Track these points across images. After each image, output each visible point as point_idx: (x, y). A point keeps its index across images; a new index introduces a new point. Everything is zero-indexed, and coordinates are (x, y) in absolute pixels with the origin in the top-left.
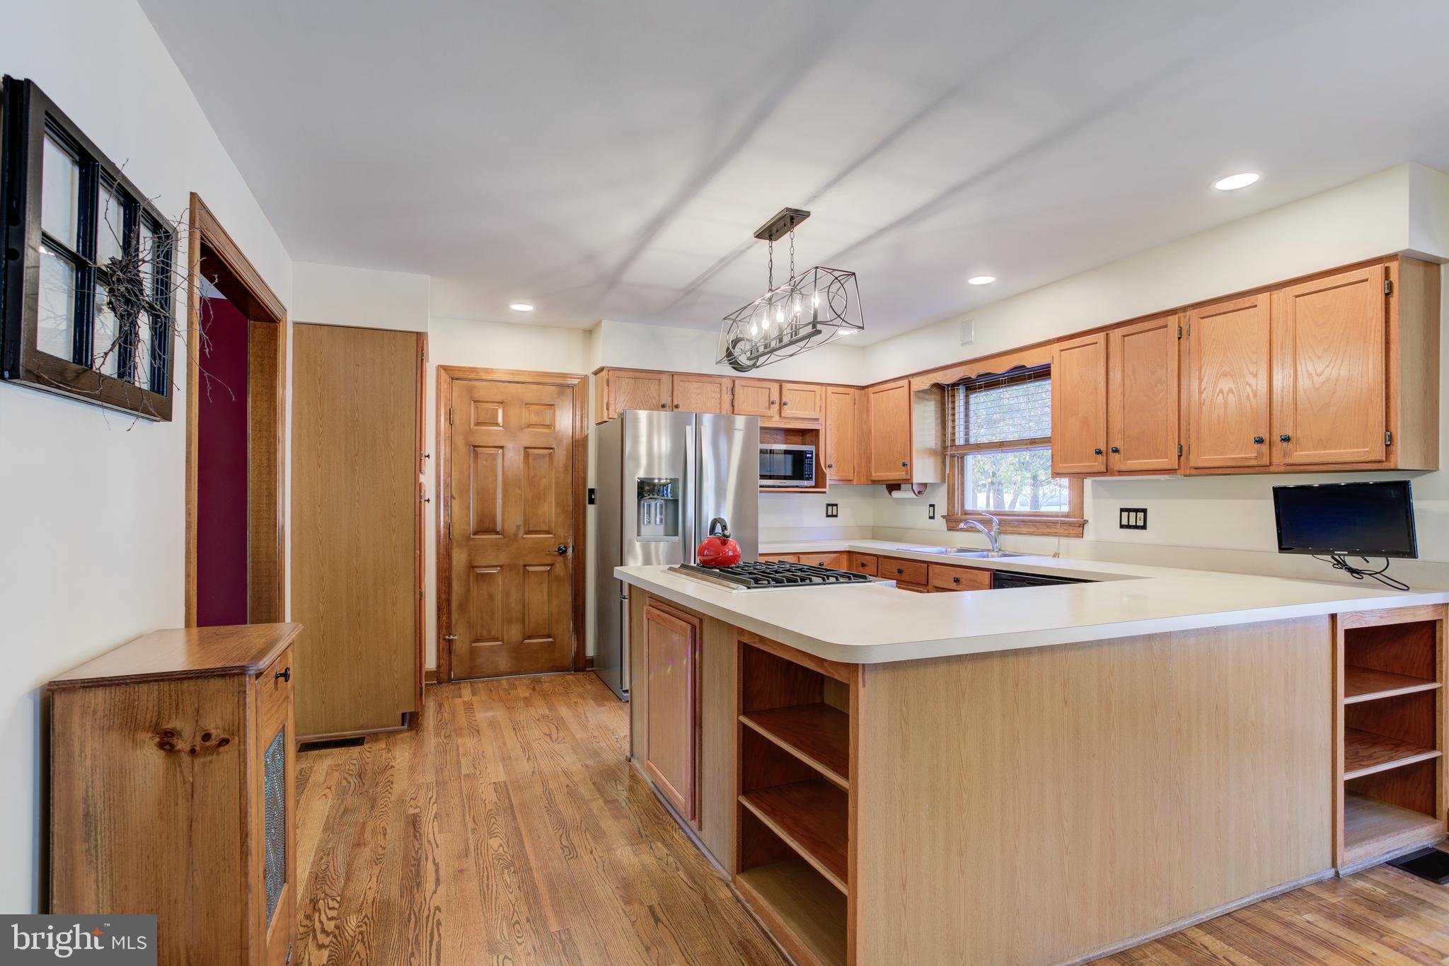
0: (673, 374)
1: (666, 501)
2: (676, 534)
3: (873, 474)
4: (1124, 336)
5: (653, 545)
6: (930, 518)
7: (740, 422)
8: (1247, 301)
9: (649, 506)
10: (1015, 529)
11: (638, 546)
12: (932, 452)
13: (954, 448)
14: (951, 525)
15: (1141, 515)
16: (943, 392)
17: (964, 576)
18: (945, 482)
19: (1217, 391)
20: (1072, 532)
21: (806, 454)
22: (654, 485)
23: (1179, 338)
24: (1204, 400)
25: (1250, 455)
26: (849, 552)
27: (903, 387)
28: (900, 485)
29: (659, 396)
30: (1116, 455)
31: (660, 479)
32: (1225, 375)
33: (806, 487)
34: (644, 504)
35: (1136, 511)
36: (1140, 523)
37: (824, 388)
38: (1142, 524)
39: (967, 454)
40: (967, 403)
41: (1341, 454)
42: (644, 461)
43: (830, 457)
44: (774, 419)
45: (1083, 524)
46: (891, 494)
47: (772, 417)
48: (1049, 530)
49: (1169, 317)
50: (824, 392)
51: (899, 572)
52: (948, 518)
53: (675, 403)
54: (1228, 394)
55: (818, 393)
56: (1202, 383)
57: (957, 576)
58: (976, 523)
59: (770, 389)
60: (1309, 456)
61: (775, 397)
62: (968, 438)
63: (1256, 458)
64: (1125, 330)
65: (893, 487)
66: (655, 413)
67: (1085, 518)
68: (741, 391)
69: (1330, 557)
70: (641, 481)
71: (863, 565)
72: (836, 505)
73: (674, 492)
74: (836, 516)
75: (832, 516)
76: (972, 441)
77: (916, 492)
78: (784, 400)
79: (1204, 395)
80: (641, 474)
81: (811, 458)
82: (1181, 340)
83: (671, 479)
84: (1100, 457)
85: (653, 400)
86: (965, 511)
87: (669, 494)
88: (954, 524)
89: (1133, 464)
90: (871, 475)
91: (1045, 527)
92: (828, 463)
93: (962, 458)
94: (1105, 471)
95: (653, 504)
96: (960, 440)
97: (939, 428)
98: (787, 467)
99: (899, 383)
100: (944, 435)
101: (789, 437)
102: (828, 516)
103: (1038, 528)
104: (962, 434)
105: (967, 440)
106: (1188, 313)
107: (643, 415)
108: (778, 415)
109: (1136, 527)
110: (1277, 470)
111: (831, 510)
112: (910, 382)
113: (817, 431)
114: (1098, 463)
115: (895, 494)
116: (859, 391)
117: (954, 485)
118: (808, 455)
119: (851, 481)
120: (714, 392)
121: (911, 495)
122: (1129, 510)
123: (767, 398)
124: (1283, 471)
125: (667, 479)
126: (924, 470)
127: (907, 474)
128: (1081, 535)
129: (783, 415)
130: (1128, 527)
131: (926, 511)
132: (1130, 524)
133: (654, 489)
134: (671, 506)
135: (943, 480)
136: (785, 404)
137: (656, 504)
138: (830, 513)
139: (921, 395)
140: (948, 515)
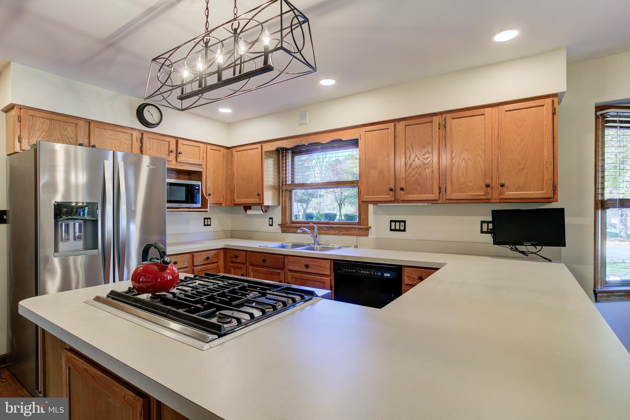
0: (89, 122)
1: (85, 221)
2: (95, 247)
3: (236, 200)
4: (406, 126)
5: (71, 259)
6: (270, 225)
7: (146, 160)
8: (480, 111)
9: (67, 226)
10: (326, 232)
11: (56, 262)
12: (273, 187)
13: (287, 186)
14: (284, 229)
15: (402, 224)
16: (280, 153)
17: (311, 263)
18: (280, 205)
19: (462, 159)
20: (361, 233)
21: (195, 186)
22: (72, 208)
23: (439, 129)
24: (454, 163)
25: (481, 193)
26: (224, 249)
27: (257, 148)
28: (251, 206)
29: (76, 137)
30: (402, 192)
31: (77, 203)
32: (466, 150)
33: (195, 208)
34: (62, 225)
35: (400, 222)
36: (402, 228)
37: (205, 146)
38: (403, 229)
39: (293, 189)
40: (293, 161)
41: (531, 194)
42: (61, 187)
43: (209, 189)
44: (172, 163)
45: (368, 229)
46: (246, 212)
47: (171, 161)
48: (347, 232)
49: (434, 117)
50: (205, 147)
51: (263, 261)
52: (283, 225)
53: (92, 144)
54: (468, 160)
55: (202, 148)
56: (453, 154)
57: (307, 263)
58: (304, 228)
59: (169, 142)
60: (514, 194)
61: (173, 148)
62: (293, 180)
63: (485, 195)
64: (407, 122)
65: (247, 207)
66: (72, 147)
67: (369, 226)
68: (148, 141)
69: (508, 246)
70: (57, 204)
71: (236, 257)
72: (210, 218)
73: (93, 213)
74: (210, 225)
75: (208, 225)
76: (296, 182)
77: (264, 211)
78: (179, 151)
79: (454, 161)
80: (59, 198)
81: (199, 189)
82: (440, 130)
83: (86, 203)
84: (391, 193)
85: (70, 139)
86: (292, 221)
87: (86, 214)
88: (286, 229)
89: (411, 197)
90: (234, 200)
91: (345, 230)
92: (208, 193)
93: (290, 192)
94: (394, 200)
95: (71, 223)
96: (289, 182)
97: (277, 174)
98: (181, 194)
99: (255, 146)
100: (279, 178)
101: (179, 176)
102: (205, 225)
103: (341, 231)
104: (290, 178)
105: (293, 181)
106: (444, 116)
107: (60, 148)
108: (175, 160)
109: (400, 230)
110: (495, 201)
111: (207, 222)
112: (262, 146)
113: (201, 173)
114: (390, 197)
115: (249, 212)
116: (227, 150)
117: (286, 207)
118: (196, 188)
119: (221, 204)
120: (127, 139)
121: (261, 212)
122: (395, 221)
123: (167, 148)
124: (498, 202)
125: (83, 203)
126: (269, 199)
127: (260, 200)
128: (367, 235)
129: (179, 160)
130: (395, 230)
131: (267, 222)
132: (396, 229)
133: (72, 211)
134: (90, 226)
135: (279, 204)
136: (180, 153)
137: (75, 225)
138: (206, 223)
139: (268, 154)
140: (282, 224)
